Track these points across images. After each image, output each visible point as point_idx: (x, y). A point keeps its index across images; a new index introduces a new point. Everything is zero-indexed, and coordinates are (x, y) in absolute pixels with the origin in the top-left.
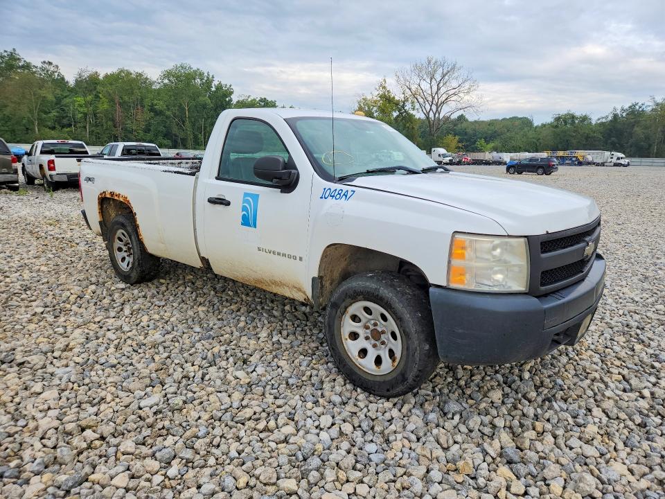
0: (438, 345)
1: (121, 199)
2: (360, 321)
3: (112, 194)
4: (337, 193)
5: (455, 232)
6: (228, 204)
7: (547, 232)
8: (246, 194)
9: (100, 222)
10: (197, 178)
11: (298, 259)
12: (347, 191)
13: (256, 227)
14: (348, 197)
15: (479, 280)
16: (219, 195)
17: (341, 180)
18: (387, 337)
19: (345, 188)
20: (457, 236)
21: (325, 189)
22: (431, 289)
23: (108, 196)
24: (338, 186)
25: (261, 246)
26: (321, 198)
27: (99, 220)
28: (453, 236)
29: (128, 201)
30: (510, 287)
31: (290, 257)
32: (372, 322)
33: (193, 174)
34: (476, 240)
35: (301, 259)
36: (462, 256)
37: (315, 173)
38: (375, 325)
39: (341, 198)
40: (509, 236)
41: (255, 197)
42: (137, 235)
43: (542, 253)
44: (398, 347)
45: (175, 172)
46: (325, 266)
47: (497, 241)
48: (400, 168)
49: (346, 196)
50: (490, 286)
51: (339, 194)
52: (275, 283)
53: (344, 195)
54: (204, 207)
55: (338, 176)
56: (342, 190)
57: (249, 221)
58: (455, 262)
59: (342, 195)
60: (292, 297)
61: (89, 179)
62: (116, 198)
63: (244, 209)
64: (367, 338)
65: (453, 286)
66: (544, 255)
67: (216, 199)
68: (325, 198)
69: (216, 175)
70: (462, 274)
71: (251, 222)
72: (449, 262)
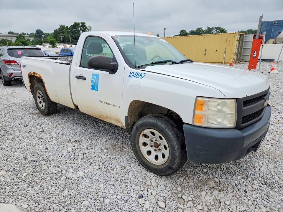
0: (188, 154)
1: (38, 76)
2: (148, 137)
3: (34, 73)
4: (136, 74)
5: (197, 96)
6: (85, 79)
7: (247, 96)
8: (93, 75)
9: (30, 86)
10: (71, 66)
11: (118, 107)
12: (142, 74)
13: (98, 91)
14: (142, 77)
15: (210, 121)
16: (80, 75)
17: (139, 67)
18: (161, 147)
19: (141, 72)
20: (199, 98)
21: (131, 72)
22: (184, 125)
23: (32, 74)
24: (138, 71)
25: (101, 100)
26: (129, 77)
27: (30, 85)
28: (196, 99)
29: (41, 77)
30: (225, 125)
31: (114, 106)
32: (155, 139)
33: (69, 64)
34: (208, 101)
35: (119, 107)
36: (201, 109)
37: (126, 64)
38: (156, 140)
39: (138, 77)
40: (226, 99)
41: (97, 76)
42: (46, 92)
43: (244, 107)
44: (167, 153)
45: (61, 63)
46: (131, 111)
47: (220, 101)
48: (168, 61)
49: (141, 76)
50: (215, 124)
51: (138, 75)
52: (108, 117)
53: (140, 75)
54: (74, 81)
55: (137, 65)
56: (139, 73)
57: (94, 87)
58: (197, 112)
59: (139, 75)
60: (116, 124)
61: (24, 66)
62: (36, 75)
63: (92, 81)
64: (152, 146)
65: (196, 124)
66: (244, 108)
67: (79, 76)
68: (131, 77)
69: (79, 64)
70: (201, 118)
71: (96, 88)
72: (194, 112)
